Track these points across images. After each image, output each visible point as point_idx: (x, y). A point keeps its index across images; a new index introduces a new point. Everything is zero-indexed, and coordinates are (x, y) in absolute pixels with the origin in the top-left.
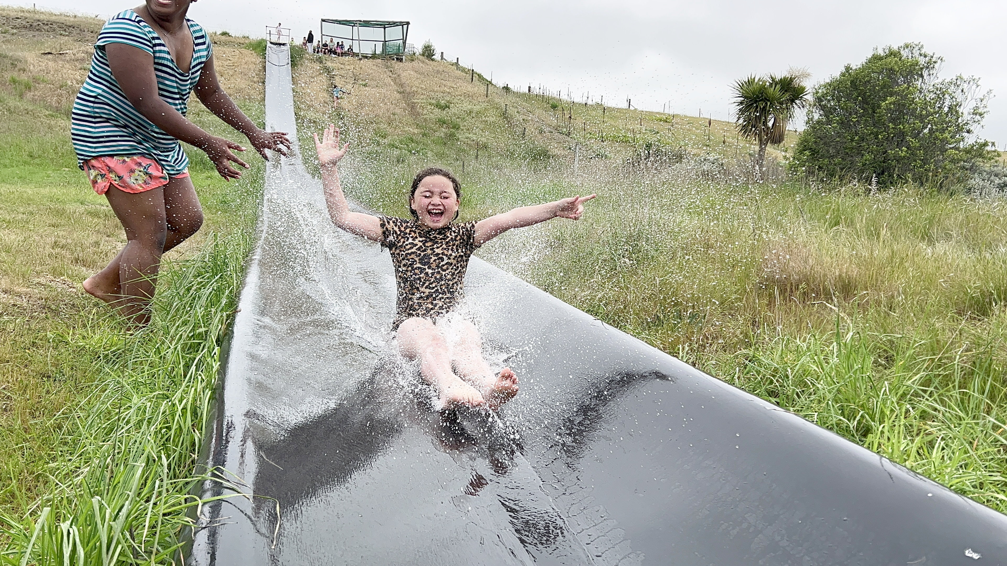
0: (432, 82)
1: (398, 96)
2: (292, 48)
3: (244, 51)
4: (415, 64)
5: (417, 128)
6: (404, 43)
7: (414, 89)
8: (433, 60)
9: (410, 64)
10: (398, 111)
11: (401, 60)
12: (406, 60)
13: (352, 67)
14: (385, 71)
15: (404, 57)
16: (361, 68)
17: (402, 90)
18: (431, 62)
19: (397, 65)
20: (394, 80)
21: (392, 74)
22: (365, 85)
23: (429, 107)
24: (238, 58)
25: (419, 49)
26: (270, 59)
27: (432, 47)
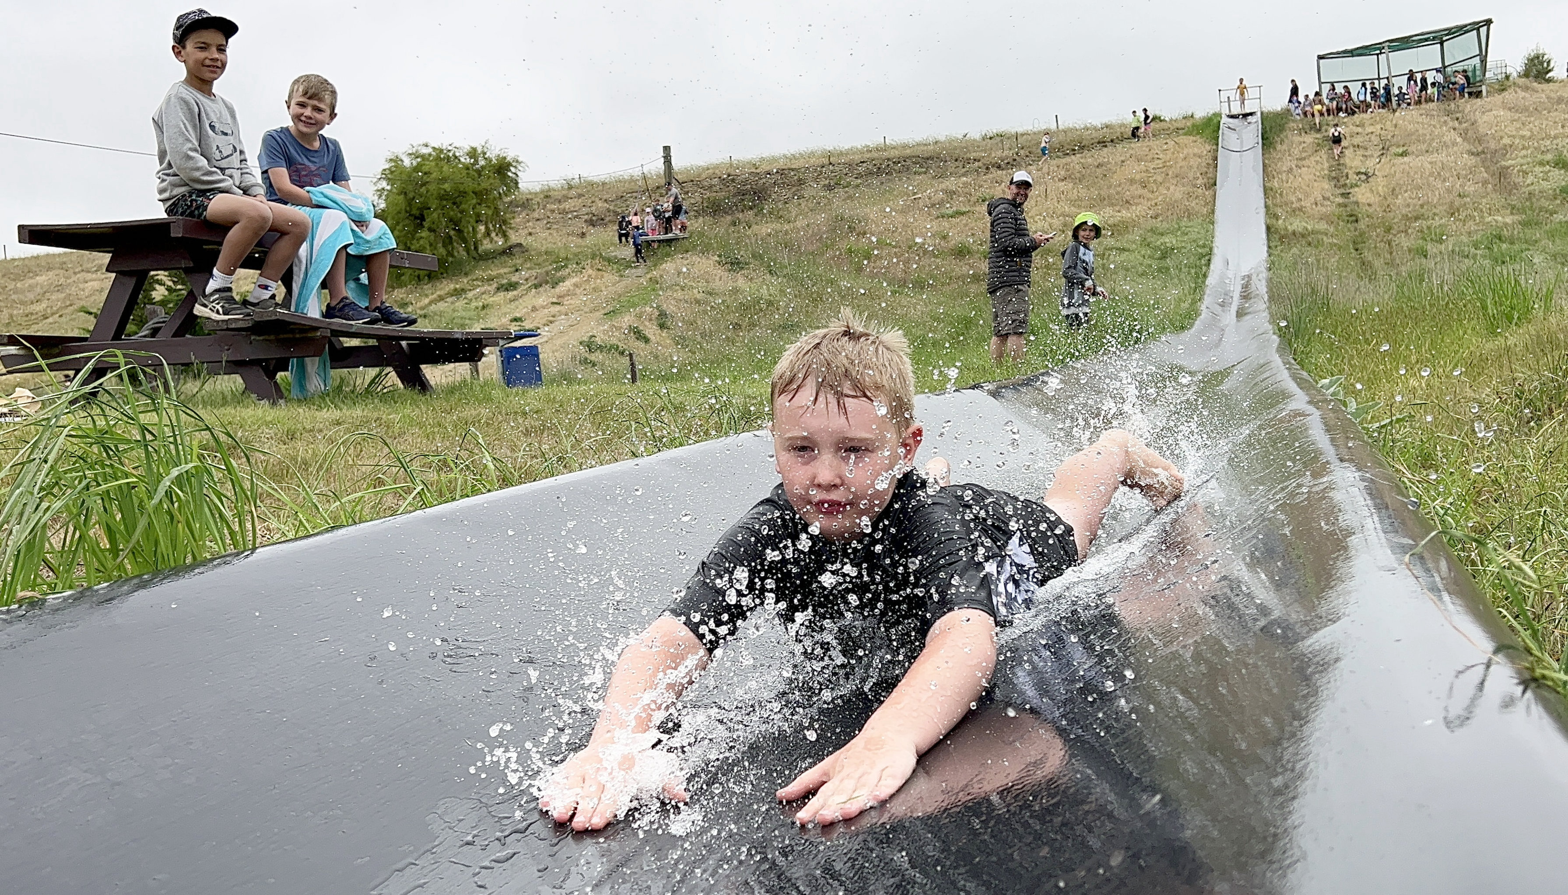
0: (1545, 123)
1: (1473, 160)
2: (1265, 117)
3: (1183, 139)
4: (1509, 96)
5: (1512, 214)
6: (1484, 61)
7: (1506, 141)
8: (1549, 81)
9: (1498, 98)
10: (1470, 188)
11: (1479, 94)
12: (1487, 92)
13: (1379, 127)
14: (1445, 122)
15: (1484, 88)
16: (1396, 126)
17: (1480, 149)
18: (1545, 86)
19: (1468, 105)
20: (1464, 135)
21: (1460, 123)
22: (1404, 154)
23: (1538, 169)
24: (1173, 153)
25: (1516, 66)
26: (1226, 144)
27: (1546, 57)
